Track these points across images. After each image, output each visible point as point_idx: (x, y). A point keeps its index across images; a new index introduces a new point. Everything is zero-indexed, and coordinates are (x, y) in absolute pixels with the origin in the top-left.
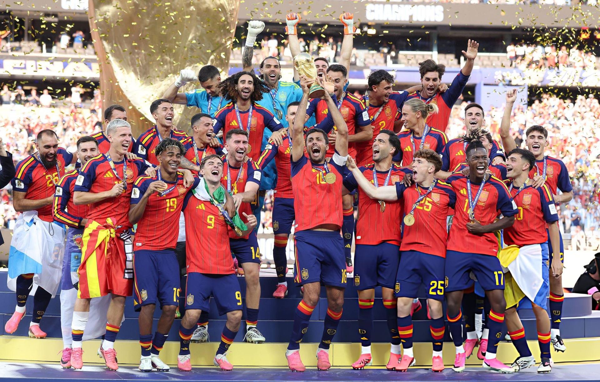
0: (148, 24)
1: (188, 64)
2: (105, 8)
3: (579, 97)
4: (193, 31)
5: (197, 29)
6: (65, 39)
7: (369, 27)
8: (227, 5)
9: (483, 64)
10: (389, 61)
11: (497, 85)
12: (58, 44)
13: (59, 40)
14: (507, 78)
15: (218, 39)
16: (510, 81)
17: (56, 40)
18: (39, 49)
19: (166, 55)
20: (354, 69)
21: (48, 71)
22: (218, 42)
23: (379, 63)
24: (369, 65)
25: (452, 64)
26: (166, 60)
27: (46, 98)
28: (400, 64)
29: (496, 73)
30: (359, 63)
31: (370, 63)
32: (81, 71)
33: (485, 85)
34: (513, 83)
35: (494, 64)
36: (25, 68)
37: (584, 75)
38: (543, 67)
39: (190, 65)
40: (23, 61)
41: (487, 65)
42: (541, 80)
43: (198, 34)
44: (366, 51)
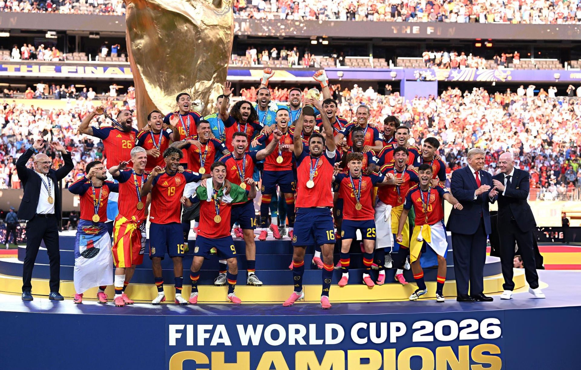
0: (169, 52)
1: (197, 81)
2: (138, 41)
3: (475, 89)
4: (201, 57)
5: (204, 56)
6: (105, 50)
7: (324, 39)
8: (224, 38)
9: (405, 66)
10: (338, 64)
11: (416, 81)
12: (100, 54)
13: (101, 51)
14: (423, 76)
15: (219, 63)
16: (425, 78)
17: (98, 51)
18: (86, 58)
19: (182, 74)
20: (313, 70)
21: (93, 74)
22: (218, 65)
23: (331, 65)
24: (324, 67)
25: (384, 66)
26: (182, 78)
27: (92, 94)
28: (346, 66)
29: (415, 72)
30: (316, 66)
31: (324, 65)
32: (116, 74)
33: (407, 80)
34: (427, 79)
35: (413, 66)
36: (76, 72)
37: (478, 73)
38: (449, 67)
39: (199, 82)
40: (75, 67)
41: (408, 66)
42: (447, 76)
43: (204, 59)
44: (322, 57)
